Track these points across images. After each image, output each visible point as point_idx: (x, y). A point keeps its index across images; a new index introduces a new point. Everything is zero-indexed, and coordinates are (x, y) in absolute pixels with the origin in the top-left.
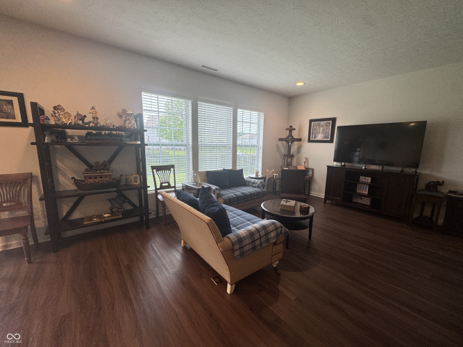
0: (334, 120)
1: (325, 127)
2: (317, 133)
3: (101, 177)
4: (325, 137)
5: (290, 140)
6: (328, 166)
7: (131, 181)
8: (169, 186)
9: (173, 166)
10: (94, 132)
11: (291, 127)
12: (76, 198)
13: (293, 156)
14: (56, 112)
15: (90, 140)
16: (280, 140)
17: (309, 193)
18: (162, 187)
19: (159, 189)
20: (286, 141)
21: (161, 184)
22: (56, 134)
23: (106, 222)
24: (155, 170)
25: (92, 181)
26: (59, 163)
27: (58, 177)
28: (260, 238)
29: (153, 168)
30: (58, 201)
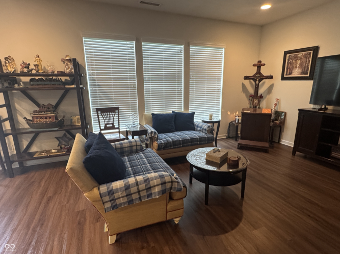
0: (316, 49)
1: (304, 60)
2: (293, 68)
3: (46, 118)
4: (303, 73)
5: (258, 78)
6: (299, 110)
7: (75, 121)
8: (113, 128)
9: (117, 108)
10: (44, 78)
11: (260, 62)
12: (32, 135)
13: (261, 97)
14: (7, 62)
15: (32, 85)
16: (246, 78)
17: (279, 141)
18: (106, 128)
19: (103, 130)
20: (253, 79)
21: (106, 125)
22: (9, 81)
23: (51, 156)
24: (99, 112)
25: (38, 121)
26: (17, 106)
27: (17, 116)
28: (139, 192)
29: (98, 110)
30: (18, 136)
